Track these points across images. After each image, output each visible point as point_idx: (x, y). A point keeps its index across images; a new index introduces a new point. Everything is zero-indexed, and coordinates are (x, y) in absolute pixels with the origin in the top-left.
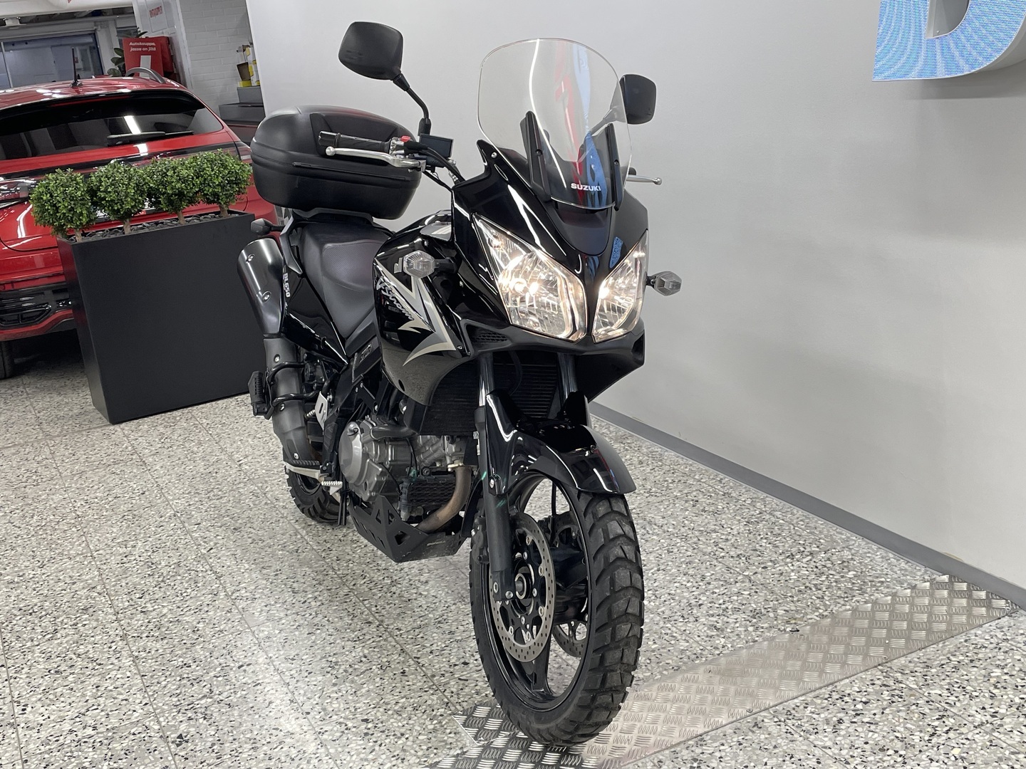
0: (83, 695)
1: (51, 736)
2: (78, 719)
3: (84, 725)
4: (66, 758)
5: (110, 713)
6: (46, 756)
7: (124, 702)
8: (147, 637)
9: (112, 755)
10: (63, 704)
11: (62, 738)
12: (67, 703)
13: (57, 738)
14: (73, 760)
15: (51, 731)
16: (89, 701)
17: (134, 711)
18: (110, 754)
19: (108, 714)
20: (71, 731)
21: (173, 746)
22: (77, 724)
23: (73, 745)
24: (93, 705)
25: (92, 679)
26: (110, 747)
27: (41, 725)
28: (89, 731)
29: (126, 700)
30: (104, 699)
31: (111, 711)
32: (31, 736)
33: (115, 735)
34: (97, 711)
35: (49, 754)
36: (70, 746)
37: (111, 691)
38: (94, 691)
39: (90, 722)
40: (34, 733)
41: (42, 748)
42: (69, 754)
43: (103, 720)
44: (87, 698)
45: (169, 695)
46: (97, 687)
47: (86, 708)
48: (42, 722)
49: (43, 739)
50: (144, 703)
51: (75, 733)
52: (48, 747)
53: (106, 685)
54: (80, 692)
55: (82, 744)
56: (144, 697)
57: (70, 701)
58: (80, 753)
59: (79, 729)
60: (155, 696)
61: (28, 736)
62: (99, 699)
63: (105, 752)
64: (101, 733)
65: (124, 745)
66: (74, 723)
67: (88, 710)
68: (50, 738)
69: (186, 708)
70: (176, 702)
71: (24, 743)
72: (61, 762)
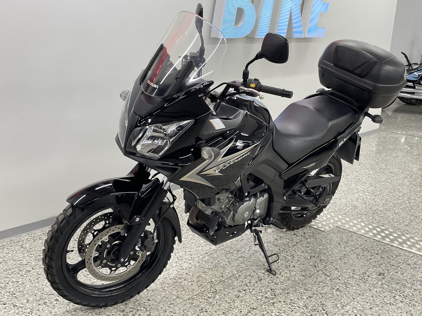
0: (380, 310)
1: (409, 306)
2: (394, 304)
3: (396, 301)
4: (415, 296)
5: (383, 297)
6: (419, 301)
7: (373, 296)
8: (324, 310)
9: (403, 286)
10: (390, 313)
11: (407, 303)
12: (388, 312)
13: (409, 304)
14: (414, 294)
15: (407, 307)
16: (382, 306)
17: (376, 291)
18: (403, 287)
19: (384, 297)
20: (402, 302)
21: (385, 275)
22: (397, 303)
23: (408, 298)
24: (383, 304)
25: (368, 312)
26: (399, 288)
27: (406, 312)
28: (397, 297)
29: (372, 296)
30: (377, 303)
31: (382, 297)
32: (415, 311)
33: (393, 290)
34: (385, 301)
35: (418, 301)
36: (409, 298)
37: (370, 303)
38: (374, 308)
39: (393, 300)
40: (412, 312)
41: (417, 305)
42: (413, 296)
43: (388, 297)
44: (380, 308)
45: (360, 287)
46: (372, 308)
47: (386, 305)
48: (405, 313)
49: (413, 307)
50: (370, 291)
51: (402, 300)
52: (415, 304)
53: (368, 306)
54: (379, 312)
55: (405, 296)
56: (366, 292)
57: (387, 312)
58: (409, 294)
59: (399, 300)
60: (364, 290)
61: (416, 312)
62: (378, 304)
63: (403, 288)
64: (395, 294)
65: (396, 286)
66: (397, 304)
67: (387, 304)
68: (411, 306)
69: (364, 280)
70: (362, 284)
71: (420, 311)
72: (418, 296)
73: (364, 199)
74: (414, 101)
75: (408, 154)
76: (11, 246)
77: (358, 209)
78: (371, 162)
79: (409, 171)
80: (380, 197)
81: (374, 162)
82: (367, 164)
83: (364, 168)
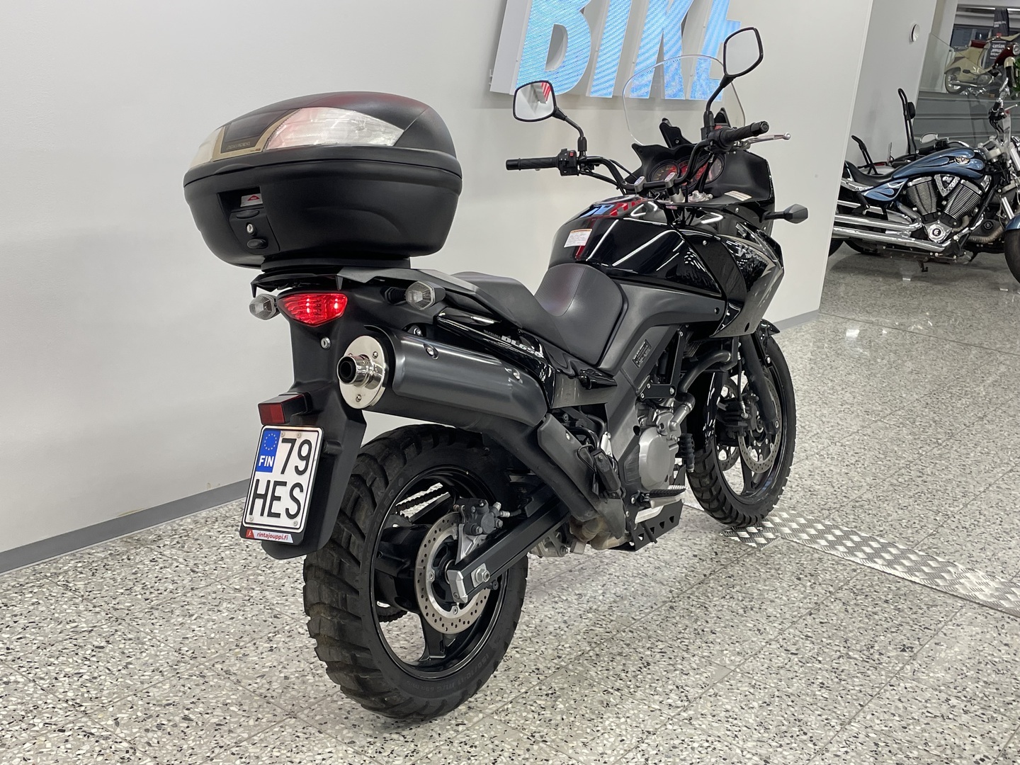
0: (924, 730)
1: (984, 721)
2: (951, 716)
3: (952, 709)
4: (990, 698)
5: (924, 701)
6: (1002, 710)
7: (903, 699)
9: (959, 675)
10: (947, 737)
11: (977, 713)
12: (943, 735)
13: (982, 716)
14: (987, 693)
15: (980, 724)
16: (926, 722)
17: (906, 688)
18: (959, 677)
19: (926, 701)
20: (966, 712)
21: (915, 650)
22: (956, 714)
23: (975, 702)
24: (927, 717)
25: (900, 738)
26: (953, 681)
27: (982, 735)
28: (953, 701)
29: (900, 700)
30: (913, 715)
31: (921, 702)
32: (999, 733)
33: (941, 685)
34: (929, 710)
35: (999, 710)
36: (978, 703)
37: (900, 716)
38: (911, 727)
39: (945, 707)
40: (993, 734)
41: (999, 719)
42: (985, 698)
43: (934, 701)
44: (923, 726)
45: (868, 678)
46: (906, 728)
47: (935, 719)
48: (979, 737)
49: (992, 724)
50: (892, 688)
51: (965, 708)
52: (995, 715)
53: (897, 724)
54: (923, 736)
55: (969, 697)
56: (885, 691)
57: (939, 736)
58: (977, 693)
59: (959, 709)
60: (878, 685)
61: (1001, 735)
62: (916, 718)
63: (960, 681)
64: (947, 694)
65: (943, 675)
66: (957, 716)
67: (936, 716)
68: (986, 720)
69: (872, 661)
70: (872, 670)
71: (1009, 733)
72: (996, 698)
73: (825, 475)
74: (884, 248)
75: (893, 370)
76: (40, 587)
77: (819, 497)
78: (819, 387)
79: (906, 408)
80: (858, 469)
81: (826, 388)
82: (812, 392)
83: (807, 401)
